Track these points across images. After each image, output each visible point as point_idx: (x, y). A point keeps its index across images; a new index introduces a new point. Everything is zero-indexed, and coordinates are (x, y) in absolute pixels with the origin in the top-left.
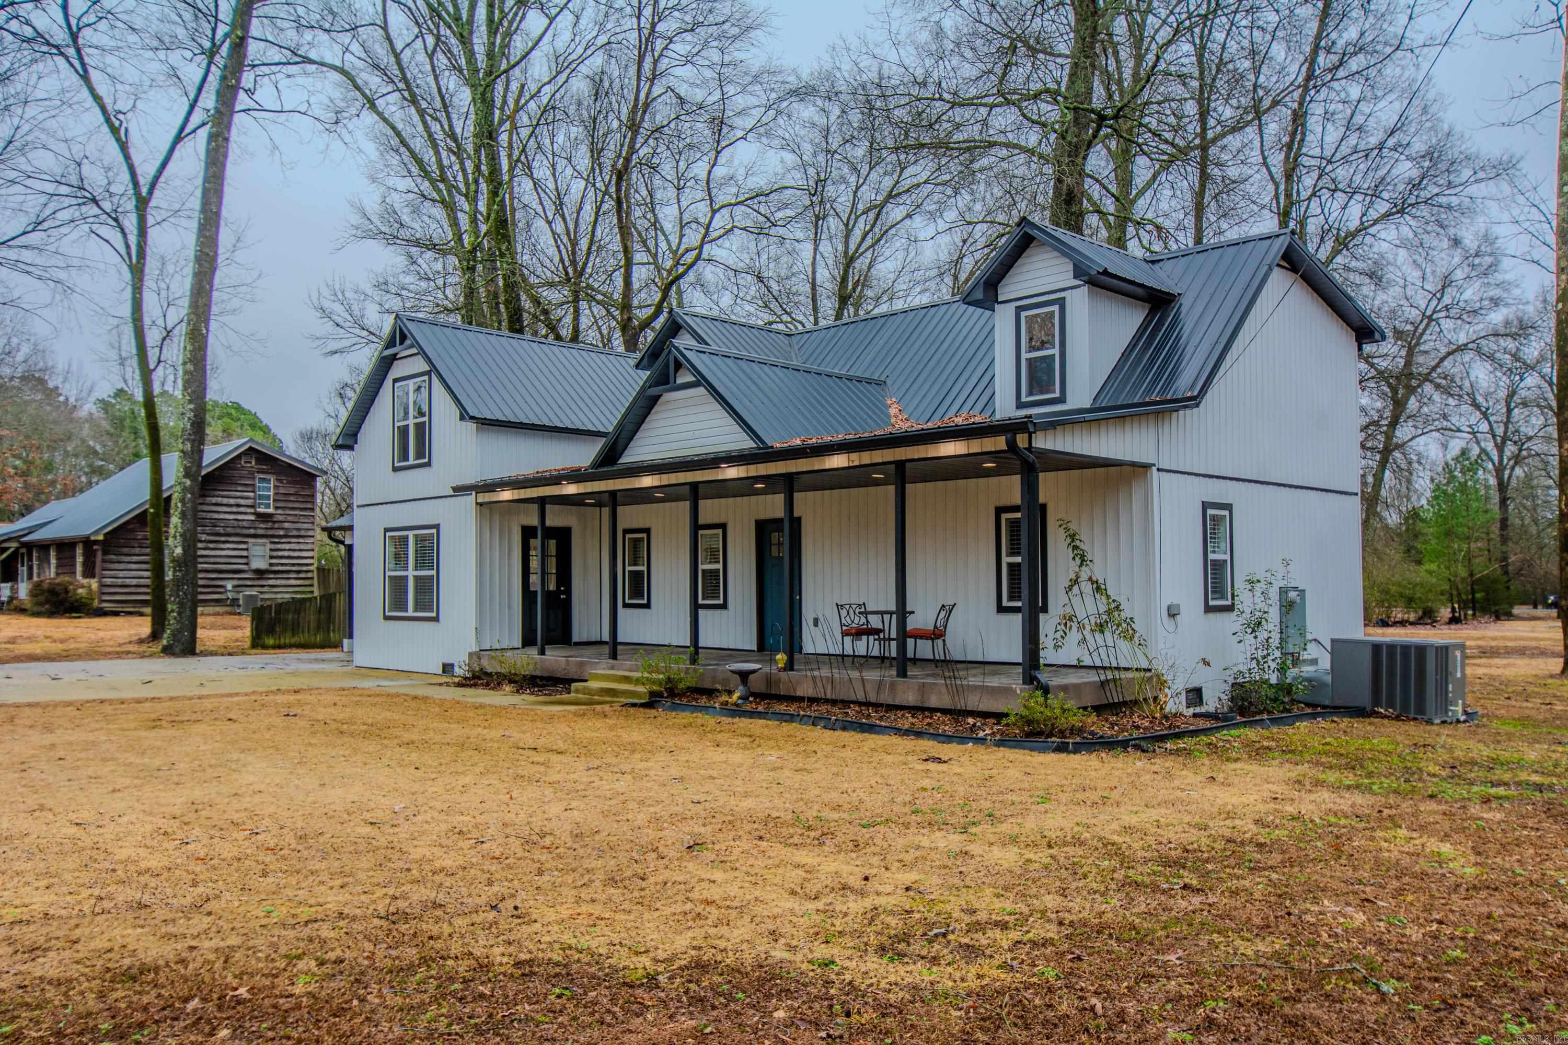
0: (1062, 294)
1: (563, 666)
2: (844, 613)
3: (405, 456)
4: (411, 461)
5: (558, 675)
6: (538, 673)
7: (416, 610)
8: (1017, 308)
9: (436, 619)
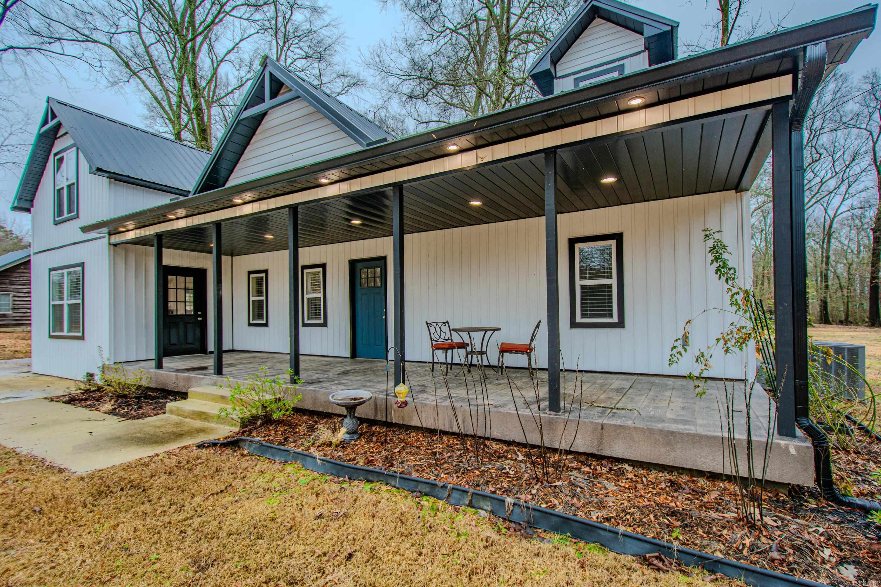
0: (621, 63)
1: (174, 380)
2: (432, 329)
3: (60, 213)
4: (66, 215)
5: (169, 389)
6: (153, 385)
7: (70, 331)
8: (575, 79)
9: (82, 338)
